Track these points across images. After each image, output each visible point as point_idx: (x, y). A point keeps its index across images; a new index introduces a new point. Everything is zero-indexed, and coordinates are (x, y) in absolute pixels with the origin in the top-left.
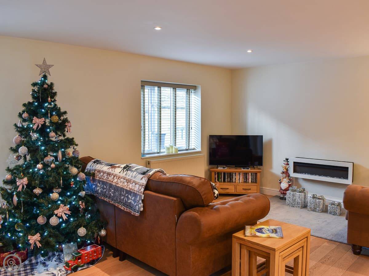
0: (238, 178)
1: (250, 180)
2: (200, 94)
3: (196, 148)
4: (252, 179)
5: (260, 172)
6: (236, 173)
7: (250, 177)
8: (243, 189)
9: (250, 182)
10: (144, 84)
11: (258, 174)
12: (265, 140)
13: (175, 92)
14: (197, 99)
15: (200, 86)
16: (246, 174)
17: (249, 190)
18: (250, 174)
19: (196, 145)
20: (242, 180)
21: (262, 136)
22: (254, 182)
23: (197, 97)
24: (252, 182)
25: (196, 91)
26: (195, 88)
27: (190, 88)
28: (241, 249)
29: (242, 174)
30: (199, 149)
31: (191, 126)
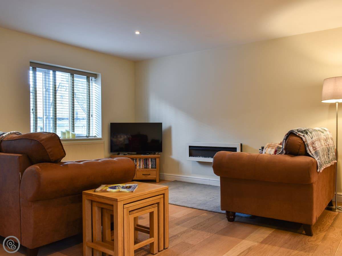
0: (139, 164)
1: (150, 166)
2: (101, 82)
3: (97, 136)
4: (152, 165)
5: (158, 157)
6: (136, 160)
7: (150, 163)
8: (143, 174)
9: (150, 168)
10: (35, 66)
11: (157, 160)
12: (164, 127)
13: (73, 78)
14: (98, 87)
15: (100, 74)
16: (146, 160)
17: (149, 175)
18: (150, 160)
19: (97, 132)
20: (143, 166)
21: (161, 123)
22: (154, 168)
23: (98, 85)
24: (152, 168)
25: (97, 79)
26: (95, 76)
27: (89, 76)
28: (93, 207)
29: (142, 161)
30: (100, 136)
31: (91, 114)
